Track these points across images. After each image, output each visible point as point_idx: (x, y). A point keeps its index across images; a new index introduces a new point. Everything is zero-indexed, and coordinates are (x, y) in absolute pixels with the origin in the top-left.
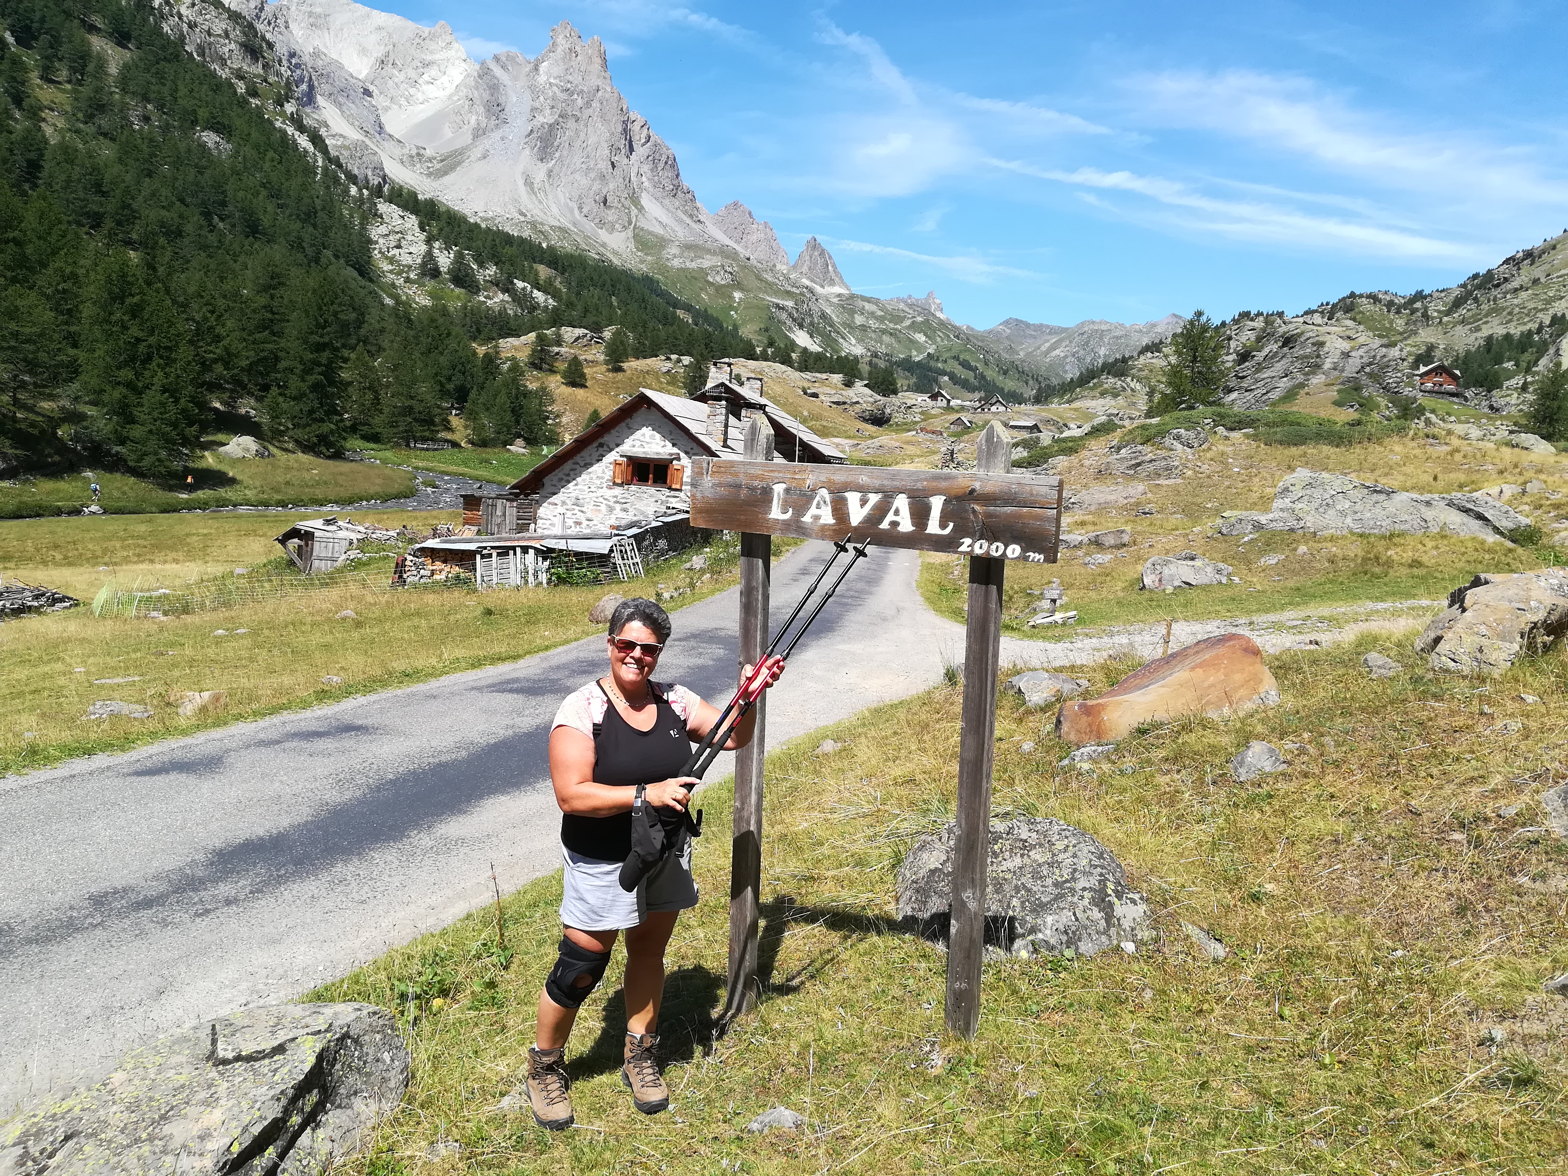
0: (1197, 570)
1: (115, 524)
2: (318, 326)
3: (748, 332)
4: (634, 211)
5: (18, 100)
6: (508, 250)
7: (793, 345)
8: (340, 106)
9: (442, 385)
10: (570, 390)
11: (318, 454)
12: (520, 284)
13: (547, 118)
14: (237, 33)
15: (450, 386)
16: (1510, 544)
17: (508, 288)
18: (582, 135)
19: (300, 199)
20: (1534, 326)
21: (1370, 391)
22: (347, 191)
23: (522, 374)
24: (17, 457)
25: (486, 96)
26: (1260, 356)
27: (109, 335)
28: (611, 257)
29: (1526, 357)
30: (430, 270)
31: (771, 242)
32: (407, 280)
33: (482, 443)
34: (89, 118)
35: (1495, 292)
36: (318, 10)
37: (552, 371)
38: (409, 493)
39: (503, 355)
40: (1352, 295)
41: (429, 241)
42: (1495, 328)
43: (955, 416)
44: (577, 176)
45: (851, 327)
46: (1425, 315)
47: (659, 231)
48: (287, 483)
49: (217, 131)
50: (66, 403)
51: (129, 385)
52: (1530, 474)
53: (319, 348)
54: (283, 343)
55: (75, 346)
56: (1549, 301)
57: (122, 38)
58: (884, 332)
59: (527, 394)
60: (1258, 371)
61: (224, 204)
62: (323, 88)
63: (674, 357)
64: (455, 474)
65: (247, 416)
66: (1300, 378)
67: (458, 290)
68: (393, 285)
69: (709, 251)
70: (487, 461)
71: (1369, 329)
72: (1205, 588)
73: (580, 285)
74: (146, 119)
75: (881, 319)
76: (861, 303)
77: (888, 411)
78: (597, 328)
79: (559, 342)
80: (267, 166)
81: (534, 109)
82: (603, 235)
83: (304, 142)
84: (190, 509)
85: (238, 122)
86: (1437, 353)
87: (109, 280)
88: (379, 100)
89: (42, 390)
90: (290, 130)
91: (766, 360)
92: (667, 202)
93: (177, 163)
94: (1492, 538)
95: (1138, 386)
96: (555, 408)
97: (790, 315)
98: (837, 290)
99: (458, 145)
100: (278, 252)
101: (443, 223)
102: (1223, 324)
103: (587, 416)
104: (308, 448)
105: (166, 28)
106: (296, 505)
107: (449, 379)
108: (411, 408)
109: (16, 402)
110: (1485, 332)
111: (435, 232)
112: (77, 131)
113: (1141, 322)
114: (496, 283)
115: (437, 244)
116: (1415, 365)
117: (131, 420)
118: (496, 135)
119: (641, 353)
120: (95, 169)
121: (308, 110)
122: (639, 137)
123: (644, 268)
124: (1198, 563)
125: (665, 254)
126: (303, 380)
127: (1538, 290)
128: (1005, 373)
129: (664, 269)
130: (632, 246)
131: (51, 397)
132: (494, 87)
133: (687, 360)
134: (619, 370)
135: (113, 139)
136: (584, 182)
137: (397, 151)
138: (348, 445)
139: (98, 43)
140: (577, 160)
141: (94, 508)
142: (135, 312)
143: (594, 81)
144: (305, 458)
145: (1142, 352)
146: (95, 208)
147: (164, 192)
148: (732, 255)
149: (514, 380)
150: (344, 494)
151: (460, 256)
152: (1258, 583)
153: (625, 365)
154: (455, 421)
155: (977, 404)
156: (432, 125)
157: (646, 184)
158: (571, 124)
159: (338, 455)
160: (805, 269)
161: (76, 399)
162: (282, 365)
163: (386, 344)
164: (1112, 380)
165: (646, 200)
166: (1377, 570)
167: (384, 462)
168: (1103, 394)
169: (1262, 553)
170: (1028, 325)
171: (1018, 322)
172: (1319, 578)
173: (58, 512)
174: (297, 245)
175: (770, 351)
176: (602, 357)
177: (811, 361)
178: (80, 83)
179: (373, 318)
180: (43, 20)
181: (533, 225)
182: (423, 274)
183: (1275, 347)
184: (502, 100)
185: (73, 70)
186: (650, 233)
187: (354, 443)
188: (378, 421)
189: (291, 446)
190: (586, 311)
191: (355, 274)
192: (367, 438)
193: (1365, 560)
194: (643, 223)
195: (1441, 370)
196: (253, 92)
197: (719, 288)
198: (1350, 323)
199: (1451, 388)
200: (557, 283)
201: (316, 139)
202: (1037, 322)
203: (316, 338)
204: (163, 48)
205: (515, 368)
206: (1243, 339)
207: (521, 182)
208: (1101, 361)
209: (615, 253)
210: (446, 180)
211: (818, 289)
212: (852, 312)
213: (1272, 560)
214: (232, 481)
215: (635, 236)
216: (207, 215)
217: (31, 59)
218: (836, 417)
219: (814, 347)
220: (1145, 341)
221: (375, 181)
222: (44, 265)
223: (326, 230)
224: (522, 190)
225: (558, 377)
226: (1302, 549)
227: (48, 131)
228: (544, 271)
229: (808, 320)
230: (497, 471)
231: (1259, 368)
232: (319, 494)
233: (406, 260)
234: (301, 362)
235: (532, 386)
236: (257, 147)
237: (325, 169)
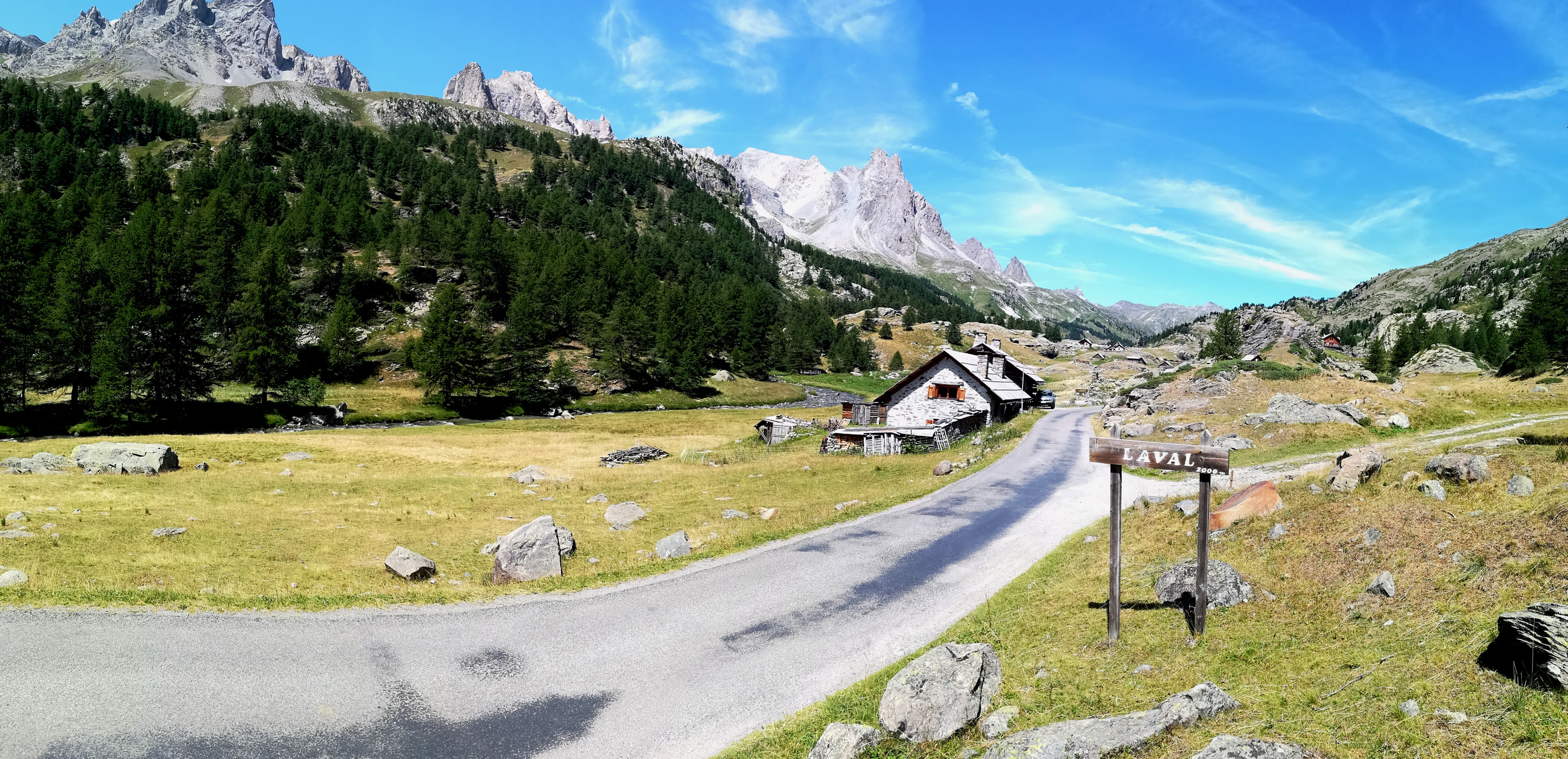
0: (1237, 442)
1: (673, 415)
2: (758, 314)
3: (979, 307)
4: (917, 244)
5: (627, 218)
6: (849, 268)
7: (1004, 315)
8: (763, 203)
9: (816, 340)
10: (884, 341)
11: (756, 379)
12: (855, 285)
13: (869, 198)
14: (719, 175)
15: (821, 341)
16: (1359, 426)
17: (848, 287)
18: (888, 206)
19: (745, 251)
20: (1368, 317)
21: (1304, 346)
22: (767, 245)
23: (858, 333)
24: (631, 383)
25: (836, 190)
26: (1254, 327)
27: (669, 325)
28: (904, 268)
29: (1366, 331)
30: (808, 280)
31: (991, 258)
32: (796, 287)
33: (837, 371)
34: (655, 223)
35: (1353, 301)
36: (753, 158)
37: (874, 331)
38: (802, 399)
39: (848, 323)
40: (1294, 298)
41: (807, 266)
42: (1353, 318)
43: (1096, 353)
44: (885, 227)
45: (1035, 304)
46: (1325, 310)
47: (931, 254)
48: (745, 395)
49: (710, 222)
50: (650, 357)
51: (677, 348)
52: (1366, 394)
53: (758, 325)
54: (741, 324)
55: (654, 330)
56: (1374, 306)
57: (669, 184)
58: (1053, 307)
59: (860, 344)
60: (1254, 334)
61: (711, 256)
62: (755, 195)
63: (940, 322)
64: (824, 388)
65: (723, 360)
66: (1273, 339)
67: (822, 290)
68: (789, 290)
69: (957, 264)
70: (841, 381)
71: (1301, 315)
72: (1242, 451)
73: (888, 284)
74: (679, 220)
75: (1051, 301)
76: (1040, 292)
77: (1056, 350)
78: (898, 307)
79: (877, 316)
80: (731, 237)
81: (861, 194)
82: (899, 257)
83: (747, 223)
84: (702, 407)
85: (719, 217)
86: (1331, 328)
87: (671, 300)
88: (782, 198)
89: (642, 351)
90: (742, 218)
91: (990, 323)
92: (935, 239)
93: (692, 239)
94: (1353, 424)
95: (1194, 339)
96: (876, 351)
97: (1002, 298)
98: (1028, 285)
99: (821, 216)
100: (735, 278)
101: (814, 256)
102: (1236, 309)
103: (893, 355)
104: (751, 375)
105: (689, 177)
106: (749, 406)
107: (820, 337)
108: (801, 353)
109: (632, 357)
110: (1349, 319)
111: (810, 261)
112: (650, 229)
113: (1194, 306)
114: (842, 285)
115: (811, 268)
116: (1322, 334)
117: (677, 364)
118: (842, 209)
119: (922, 320)
120: (658, 246)
121: (748, 207)
122: (919, 204)
123: (922, 274)
124: (1238, 439)
125: (933, 266)
126: (750, 341)
127: (1370, 301)
128: (1121, 329)
129: (933, 275)
130: (915, 262)
131: (645, 355)
132: (841, 185)
133: (947, 323)
134: (911, 329)
135: (665, 231)
136: (889, 230)
137: (790, 222)
138: (770, 373)
139: (660, 188)
140: (885, 219)
141: (661, 407)
142: (681, 313)
143: (895, 177)
144: (751, 381)
145: (1195, 321)
146: (657, 264)
147: (687, 254)
148: (971, 266)
149: (854, 336)
150: (772, 399)
151: (823, 272)
152: (1264, 447)
153: (913, 327)
154: (823, 359)
155: (1107, 347)
156: (808, 209)
157: (924, 229)
158: (882, 200)
159: (766, 379)
160: (1010, 273)
161: (655, 355)
162: (740, 334)
163: (787, 320)
164: (1180, 335)
165: (923, 238)
166: (1311, 439)
167: (788, 381)
168: (1176, 342)
169: (1265, 433)
170: (1132, 304)
171: (1127, 303)
172: (1289, 444)
173: (647, 409)
174: (743, 274)
175: (992, 318)
176: (901, 323)
177: (1014, 324)
178: (652, 207)
179: (781, 308)
180: (638, 181)
181: (861, 253)
182: (804, 283)
183: (1261, 323)
184: (845, 191)
185: (650, 201)
186: (926, 255)
187: (774, 372)
188: (785, 360)
189: (743, 375)
190: (892, 298)
191: (771, 286)
192: (779, 369)
193: (1306, 435)
194: (921, 250)
195: (1332, 337)
196: (725, 202)
197: (963, 284)
198: (1293, 312)
199: (1336, 345)
200: (875, 284)
201: (753, 221)
202: (1137, 303)
203: (756, 321)
204: (687, 186)
205: (854, 330)
206: (1246, 318)
207: (854, 231)
208: (1174, 325)
209: (906, 266)
210: (815, 234)
211: (1018, 284)
212: (1036, 297)
213: (1269, 436)
214: (719, 393)
215: (917, 257)
216: (704, 263)
217: (633, 199)
218: (1028, 353)
219: (1016, 316)
220: (1197, 315)
221: (780, 238)
222: (642, 294)
223: (757, 265)
224: (855, 236)
225: (877, 334)
226: (1281, 431)
227: (638, 230)
228: (868, 278)
229: (1012, 301)
230: (846, 386)
231: (1254, 333)
232: (760, 399)
233: (796, 276)
234: (750, 333)
235: (864, 339)
236: (727, 228)
237: (757, 235)
